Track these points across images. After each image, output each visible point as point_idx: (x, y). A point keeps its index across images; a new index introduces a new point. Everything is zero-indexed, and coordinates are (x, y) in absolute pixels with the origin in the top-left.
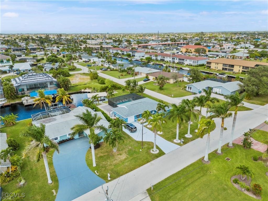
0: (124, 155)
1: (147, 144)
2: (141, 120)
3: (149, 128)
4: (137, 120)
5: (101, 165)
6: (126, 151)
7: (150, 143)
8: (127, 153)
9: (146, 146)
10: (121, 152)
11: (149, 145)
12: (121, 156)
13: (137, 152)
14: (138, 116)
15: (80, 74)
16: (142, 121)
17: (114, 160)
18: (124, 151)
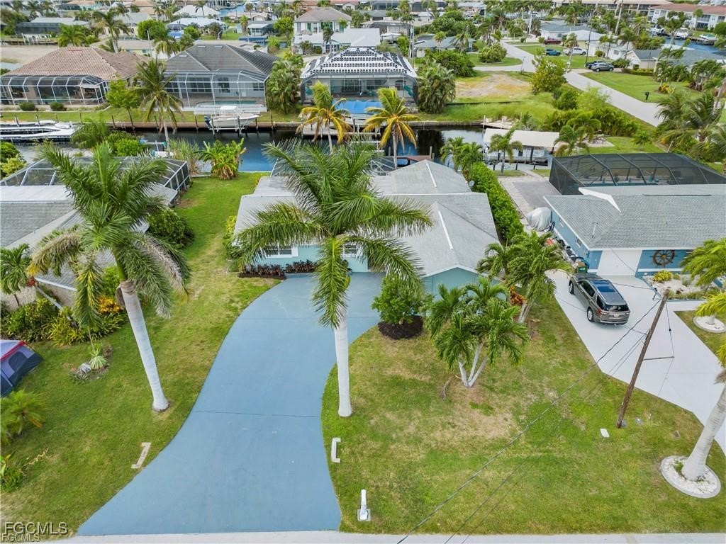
0: (501, 419)
1: (657, 414)
2: (677, 278)
3: (707, 332)
4: (652, 274)
5: (372, 422)
6: (522, 402)
7: (678, 418)
8: (522, 417)
9: (645, 421)
10: (495, 399)
11: (665, 420)
12: (485, 419)
13: (575, 435)
14: (661, 258)
15: (510, 74)
16: (674, 286)
17: (444, 426)
18: (511, 401)
